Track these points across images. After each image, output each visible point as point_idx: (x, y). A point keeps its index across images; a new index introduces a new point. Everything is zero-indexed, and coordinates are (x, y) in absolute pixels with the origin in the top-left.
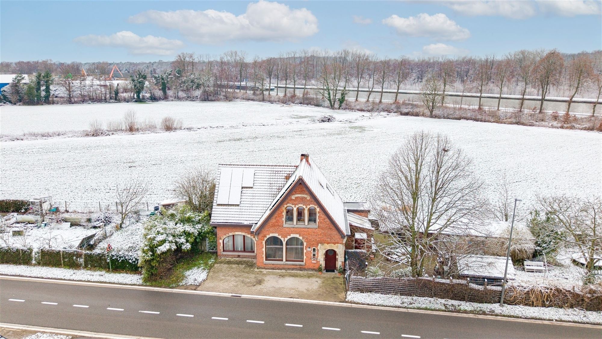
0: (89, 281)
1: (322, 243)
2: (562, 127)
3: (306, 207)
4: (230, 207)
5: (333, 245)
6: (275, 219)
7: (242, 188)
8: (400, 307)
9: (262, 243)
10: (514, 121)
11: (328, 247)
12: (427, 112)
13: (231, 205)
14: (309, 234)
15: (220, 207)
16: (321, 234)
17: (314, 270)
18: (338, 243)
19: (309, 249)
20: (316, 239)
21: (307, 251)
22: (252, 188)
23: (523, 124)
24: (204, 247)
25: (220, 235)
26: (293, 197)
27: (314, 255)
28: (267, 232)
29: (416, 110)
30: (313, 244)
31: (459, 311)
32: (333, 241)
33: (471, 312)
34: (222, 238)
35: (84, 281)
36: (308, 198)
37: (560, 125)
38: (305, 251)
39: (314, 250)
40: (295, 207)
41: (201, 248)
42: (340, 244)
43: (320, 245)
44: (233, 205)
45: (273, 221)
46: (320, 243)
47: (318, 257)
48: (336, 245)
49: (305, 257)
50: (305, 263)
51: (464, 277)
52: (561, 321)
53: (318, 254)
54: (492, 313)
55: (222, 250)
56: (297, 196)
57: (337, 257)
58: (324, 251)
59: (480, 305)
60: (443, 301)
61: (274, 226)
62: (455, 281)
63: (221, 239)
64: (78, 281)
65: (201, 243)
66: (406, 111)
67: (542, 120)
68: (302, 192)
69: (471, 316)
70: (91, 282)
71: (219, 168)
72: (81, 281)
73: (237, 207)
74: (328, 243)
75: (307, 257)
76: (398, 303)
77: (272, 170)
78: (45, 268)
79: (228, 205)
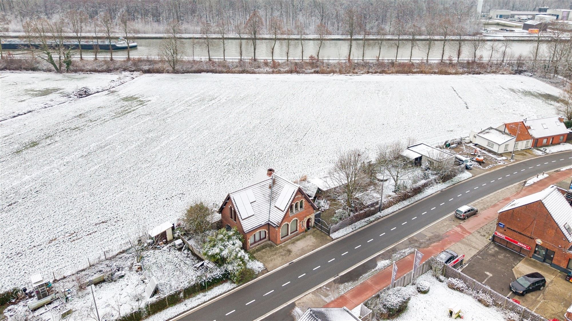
0: (205, 302)
1: (306, 216)
2: (273, 72)
3: (299, 202)
4: (250, 218)
7: (251, 203)
8: (353, 231)
9: (280, 230)
10: (241, 69)
12: (170, 69)
13: (250, 217)
14: (300, 215)
15: (245, 220)
16: (305, 212)
19: (300, 223)
20: (303, 216)
22: (256, 201)
23: (248, 72)
29: (157, 66)
30: (302, 219)
31: (371, 222)
33: (375, 220)
35: (202, 304)
36: (300, 196)
37: (271, 70)
38: (298, 225)
39: (303, 222)
40: (294, 204)
42: (313, 213)
43: (305, 218)
44: (251, 216)
48: (311, 214)
50: (299, 230)
51: (368, 207)
52: (400, 209)
54: (381, 217)
55: (250, 245)
57: (310, 220)
58: (307, 221)
59: (374, 216)
60: (363, 221)
61: (285, 218)
62: (366, 210)
63: (249, 239)
64: (197, 306)
66: (146, 68)
67: (259, 67)
69: (376, 222)
70: (207, 301)
72: (199, 305)
74: (308, 215)
76: (351, 230)
77: (260, 185)
78: (156, 315)
79: (249, 217)
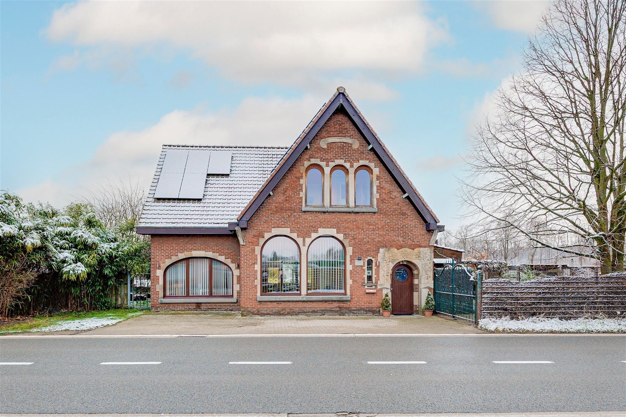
1: (388, 246)
3: (352, 166)
4: (182, 204)
5: (409, 250)
6: (284, 194)
7: (209, 175)
9: (254, 251)
11: (401, 256)
13: (185, 200)
14: (358, 228)
15: (161, 204)
16: (382, 227)
17: (370, 311)
18: (420, 246)
19: (358, 263)
20: (373, 239)
21: (355, 267)
22: (227, 175)
24: (123, 299)
25: (157, 259)
26: (323, 144)
27: (370, 278)
28: (266, 225)
30: (367, 251)
32: (410, 242)
34: (162, 265)
36: (356, 144)
38: (349, 267)
39: (370, 262)
40: (327, 165)
41: (116, 300)
42: (425, 247)
43: (381, 250)
44: (189, 200)
45: (279, 198)
46: (383, 247)
47: (378, 279)
48: (416, 250)
49: (349, 282)
50: (351, 295)
53: (377, 273)
55: (161, 294)
56: (331, 140)
57: (416, 281)
58: (392, 265)
61: (280, 210)
63: (159, 268)
65: (116, 289)
68: (341, 133)
71: (164, 150)
73: (197, 204)
74: (399, 247)
75: (354, 281)
77: (265, 153)
79: (179, 199)
